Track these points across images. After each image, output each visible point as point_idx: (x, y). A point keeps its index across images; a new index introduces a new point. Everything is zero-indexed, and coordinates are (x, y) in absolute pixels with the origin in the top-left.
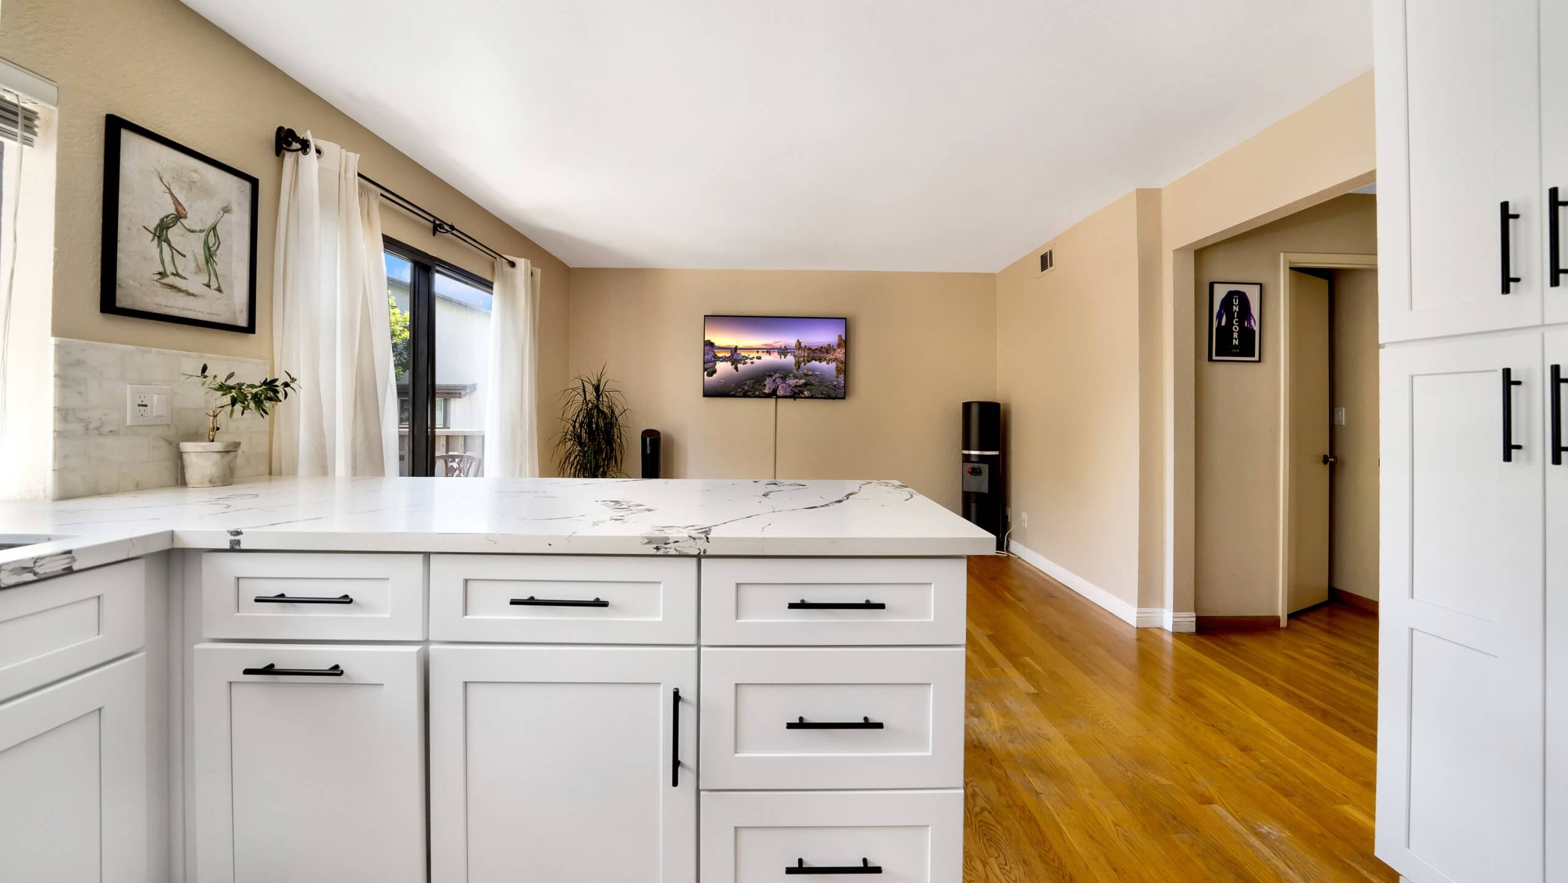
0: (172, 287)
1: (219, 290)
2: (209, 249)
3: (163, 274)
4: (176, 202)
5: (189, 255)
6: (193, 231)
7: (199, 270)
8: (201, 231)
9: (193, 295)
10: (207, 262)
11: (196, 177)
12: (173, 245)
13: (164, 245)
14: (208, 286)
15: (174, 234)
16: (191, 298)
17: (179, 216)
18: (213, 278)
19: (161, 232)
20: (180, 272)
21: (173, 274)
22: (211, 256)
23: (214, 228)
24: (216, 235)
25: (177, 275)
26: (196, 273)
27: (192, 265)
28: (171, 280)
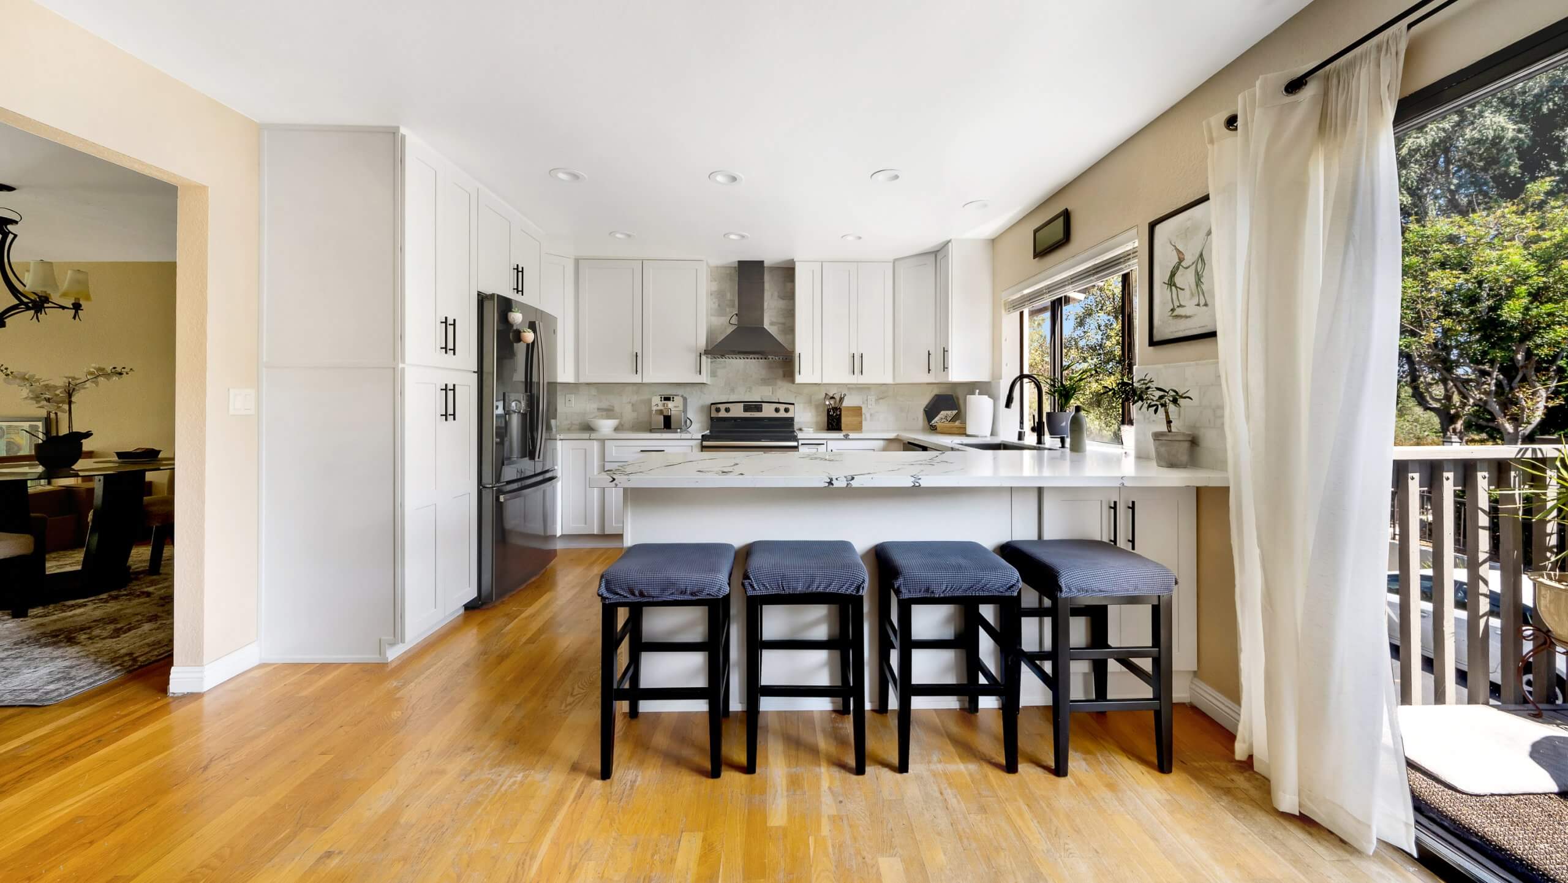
0: (1177, 316)
1: (1206, 305)
2: (1198, 275)
3: (1173, 310)
4: (1179, 252)
5: (1187, 288)
6: (1189, 267)
7: (1192, 295)
8: (1193, 263)
9: (1190, 317)
10: (1197, 286)
11: (1189, 223)
12: (1178, 286)
13: (1173, 288)
14: (1198, 305)
15: (1178, 279)
16: (1188, 319)
17: (1181, 260)
18: (1201, 297)
19: (1171, 283)
20: (1182, 303)
21: (1178, 307)
22: (1199, 280)
23: (1201, 255)
24: (1203, 260)
25: (1180, 306)
26: (1191, 299)
27: (1187, 292)
28: (1179, 311)
